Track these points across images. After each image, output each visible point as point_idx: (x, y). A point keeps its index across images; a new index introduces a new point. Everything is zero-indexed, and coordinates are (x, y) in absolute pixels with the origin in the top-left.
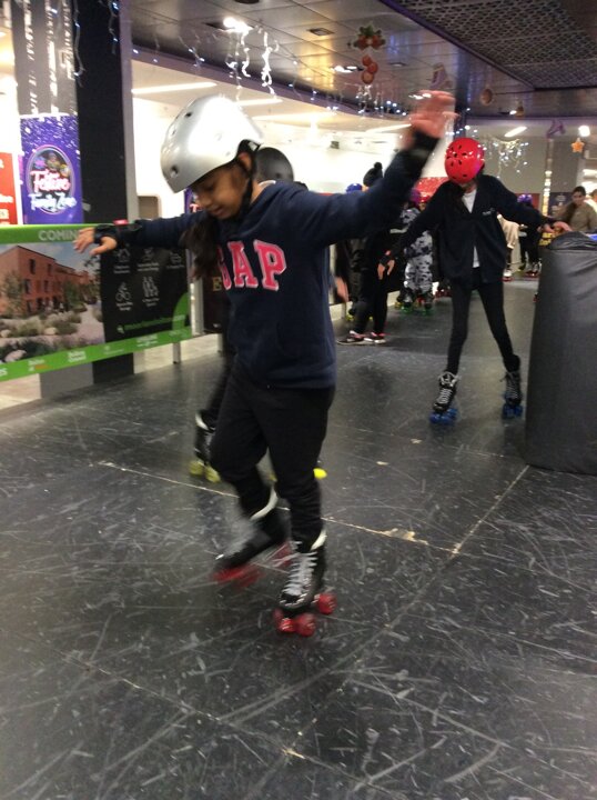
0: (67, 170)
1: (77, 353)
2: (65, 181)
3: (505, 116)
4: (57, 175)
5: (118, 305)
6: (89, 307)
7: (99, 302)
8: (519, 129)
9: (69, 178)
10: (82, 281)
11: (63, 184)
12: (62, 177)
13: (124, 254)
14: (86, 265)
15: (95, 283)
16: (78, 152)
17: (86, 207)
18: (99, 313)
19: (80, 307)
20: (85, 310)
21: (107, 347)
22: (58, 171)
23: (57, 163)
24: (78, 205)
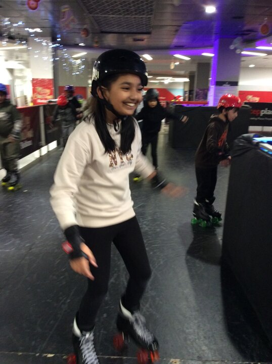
3: (76, 46)
8: (83, 53)
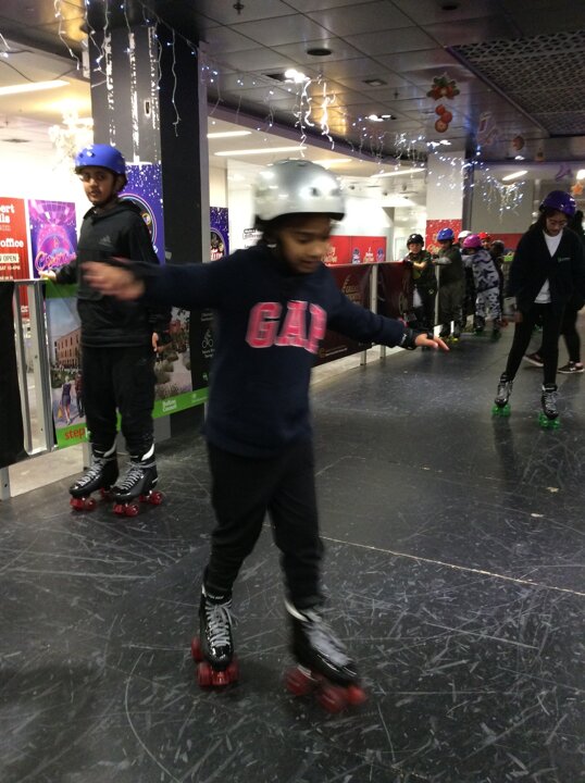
1: (169, 402)
5: (204, 352)
6: (180, 356)
7: (188, 350)
10: (176, 330)
15: (185, 331)
16: (162, 201)
17: (168, 255)
18: (188, 361)
19: (172, 355)
20: (177, 358)
21: (194, 396)
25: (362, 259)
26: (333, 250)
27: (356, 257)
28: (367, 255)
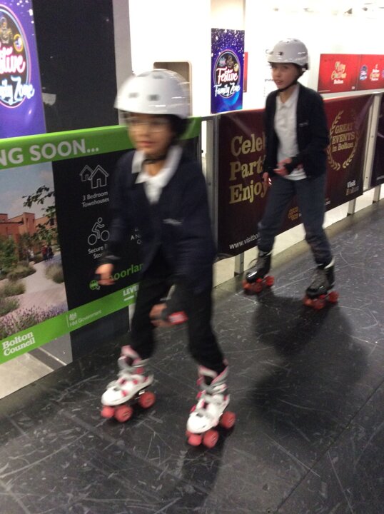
0: (21, 42)
1: (17, 339)
2: (21, 58)
4: (10, 50)
5: (91, 251)
7: (57, 254)
9: (23, 53)
10: (22, 229)
11: (17, 64)
12: (15, 53)
13: (99, 175)
14: (29, 204)
15: (48, 227)
16: (31, 12)
17: (49, 99)
18: (57, 270)
19: (21, 269)
20: (32, 272)
21: (73, 315)
22: (10, 44)
23: (9, 31)
24: (37, 96)
25: (368, 75)
26: (343, 67)
27: (364, 73)
28: (374, 71)
